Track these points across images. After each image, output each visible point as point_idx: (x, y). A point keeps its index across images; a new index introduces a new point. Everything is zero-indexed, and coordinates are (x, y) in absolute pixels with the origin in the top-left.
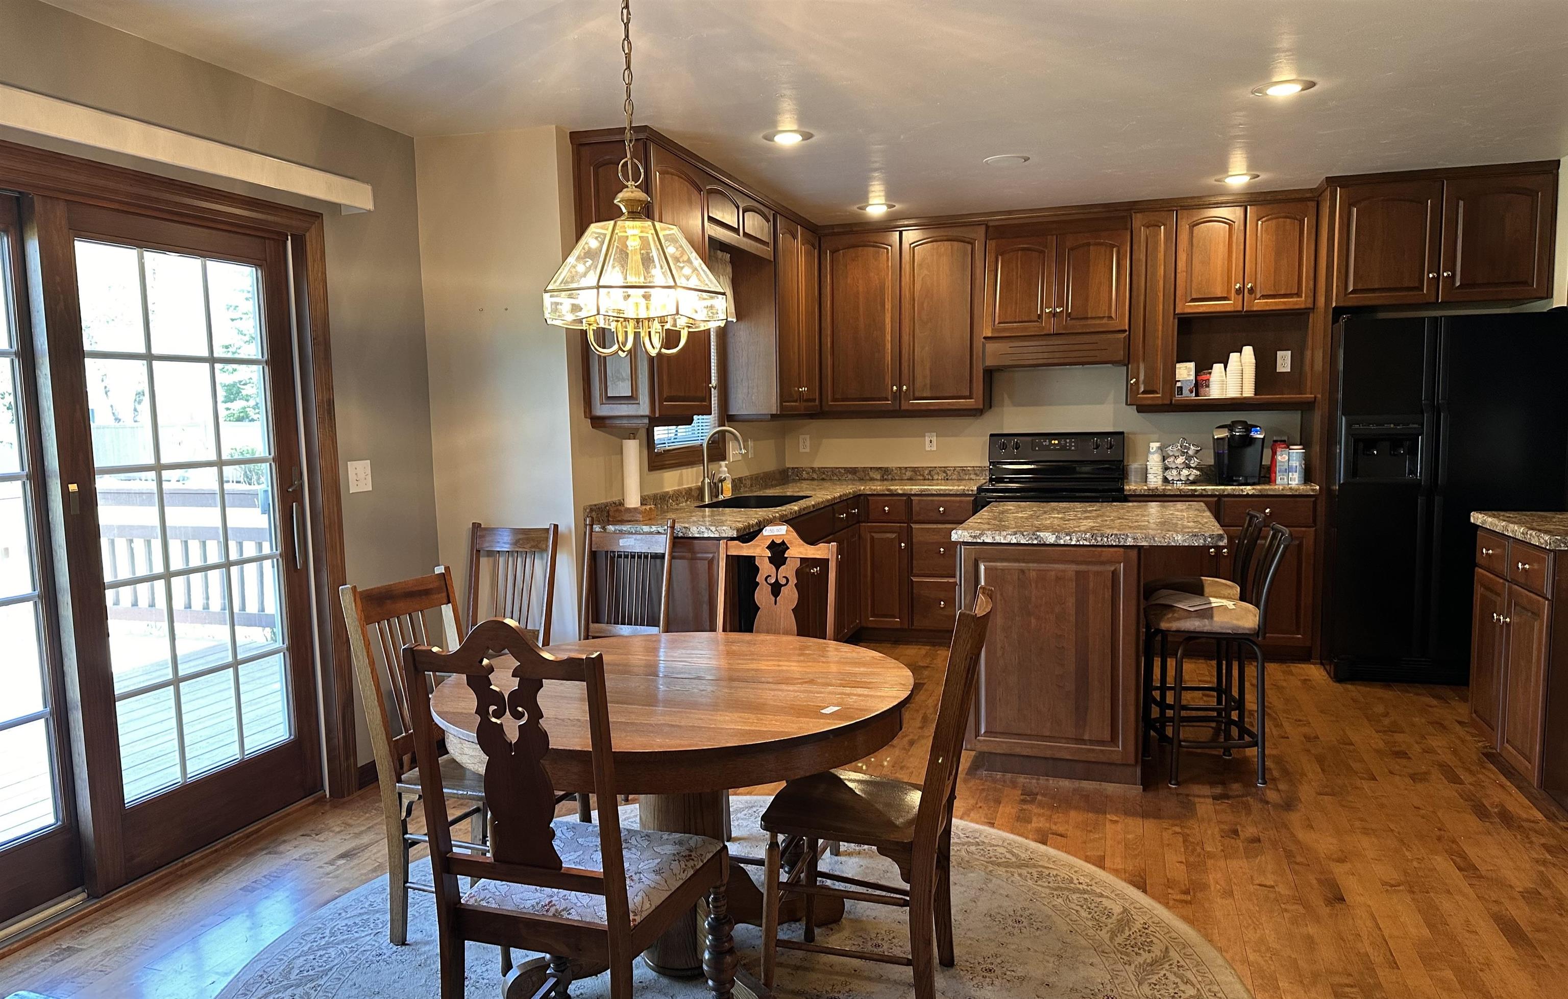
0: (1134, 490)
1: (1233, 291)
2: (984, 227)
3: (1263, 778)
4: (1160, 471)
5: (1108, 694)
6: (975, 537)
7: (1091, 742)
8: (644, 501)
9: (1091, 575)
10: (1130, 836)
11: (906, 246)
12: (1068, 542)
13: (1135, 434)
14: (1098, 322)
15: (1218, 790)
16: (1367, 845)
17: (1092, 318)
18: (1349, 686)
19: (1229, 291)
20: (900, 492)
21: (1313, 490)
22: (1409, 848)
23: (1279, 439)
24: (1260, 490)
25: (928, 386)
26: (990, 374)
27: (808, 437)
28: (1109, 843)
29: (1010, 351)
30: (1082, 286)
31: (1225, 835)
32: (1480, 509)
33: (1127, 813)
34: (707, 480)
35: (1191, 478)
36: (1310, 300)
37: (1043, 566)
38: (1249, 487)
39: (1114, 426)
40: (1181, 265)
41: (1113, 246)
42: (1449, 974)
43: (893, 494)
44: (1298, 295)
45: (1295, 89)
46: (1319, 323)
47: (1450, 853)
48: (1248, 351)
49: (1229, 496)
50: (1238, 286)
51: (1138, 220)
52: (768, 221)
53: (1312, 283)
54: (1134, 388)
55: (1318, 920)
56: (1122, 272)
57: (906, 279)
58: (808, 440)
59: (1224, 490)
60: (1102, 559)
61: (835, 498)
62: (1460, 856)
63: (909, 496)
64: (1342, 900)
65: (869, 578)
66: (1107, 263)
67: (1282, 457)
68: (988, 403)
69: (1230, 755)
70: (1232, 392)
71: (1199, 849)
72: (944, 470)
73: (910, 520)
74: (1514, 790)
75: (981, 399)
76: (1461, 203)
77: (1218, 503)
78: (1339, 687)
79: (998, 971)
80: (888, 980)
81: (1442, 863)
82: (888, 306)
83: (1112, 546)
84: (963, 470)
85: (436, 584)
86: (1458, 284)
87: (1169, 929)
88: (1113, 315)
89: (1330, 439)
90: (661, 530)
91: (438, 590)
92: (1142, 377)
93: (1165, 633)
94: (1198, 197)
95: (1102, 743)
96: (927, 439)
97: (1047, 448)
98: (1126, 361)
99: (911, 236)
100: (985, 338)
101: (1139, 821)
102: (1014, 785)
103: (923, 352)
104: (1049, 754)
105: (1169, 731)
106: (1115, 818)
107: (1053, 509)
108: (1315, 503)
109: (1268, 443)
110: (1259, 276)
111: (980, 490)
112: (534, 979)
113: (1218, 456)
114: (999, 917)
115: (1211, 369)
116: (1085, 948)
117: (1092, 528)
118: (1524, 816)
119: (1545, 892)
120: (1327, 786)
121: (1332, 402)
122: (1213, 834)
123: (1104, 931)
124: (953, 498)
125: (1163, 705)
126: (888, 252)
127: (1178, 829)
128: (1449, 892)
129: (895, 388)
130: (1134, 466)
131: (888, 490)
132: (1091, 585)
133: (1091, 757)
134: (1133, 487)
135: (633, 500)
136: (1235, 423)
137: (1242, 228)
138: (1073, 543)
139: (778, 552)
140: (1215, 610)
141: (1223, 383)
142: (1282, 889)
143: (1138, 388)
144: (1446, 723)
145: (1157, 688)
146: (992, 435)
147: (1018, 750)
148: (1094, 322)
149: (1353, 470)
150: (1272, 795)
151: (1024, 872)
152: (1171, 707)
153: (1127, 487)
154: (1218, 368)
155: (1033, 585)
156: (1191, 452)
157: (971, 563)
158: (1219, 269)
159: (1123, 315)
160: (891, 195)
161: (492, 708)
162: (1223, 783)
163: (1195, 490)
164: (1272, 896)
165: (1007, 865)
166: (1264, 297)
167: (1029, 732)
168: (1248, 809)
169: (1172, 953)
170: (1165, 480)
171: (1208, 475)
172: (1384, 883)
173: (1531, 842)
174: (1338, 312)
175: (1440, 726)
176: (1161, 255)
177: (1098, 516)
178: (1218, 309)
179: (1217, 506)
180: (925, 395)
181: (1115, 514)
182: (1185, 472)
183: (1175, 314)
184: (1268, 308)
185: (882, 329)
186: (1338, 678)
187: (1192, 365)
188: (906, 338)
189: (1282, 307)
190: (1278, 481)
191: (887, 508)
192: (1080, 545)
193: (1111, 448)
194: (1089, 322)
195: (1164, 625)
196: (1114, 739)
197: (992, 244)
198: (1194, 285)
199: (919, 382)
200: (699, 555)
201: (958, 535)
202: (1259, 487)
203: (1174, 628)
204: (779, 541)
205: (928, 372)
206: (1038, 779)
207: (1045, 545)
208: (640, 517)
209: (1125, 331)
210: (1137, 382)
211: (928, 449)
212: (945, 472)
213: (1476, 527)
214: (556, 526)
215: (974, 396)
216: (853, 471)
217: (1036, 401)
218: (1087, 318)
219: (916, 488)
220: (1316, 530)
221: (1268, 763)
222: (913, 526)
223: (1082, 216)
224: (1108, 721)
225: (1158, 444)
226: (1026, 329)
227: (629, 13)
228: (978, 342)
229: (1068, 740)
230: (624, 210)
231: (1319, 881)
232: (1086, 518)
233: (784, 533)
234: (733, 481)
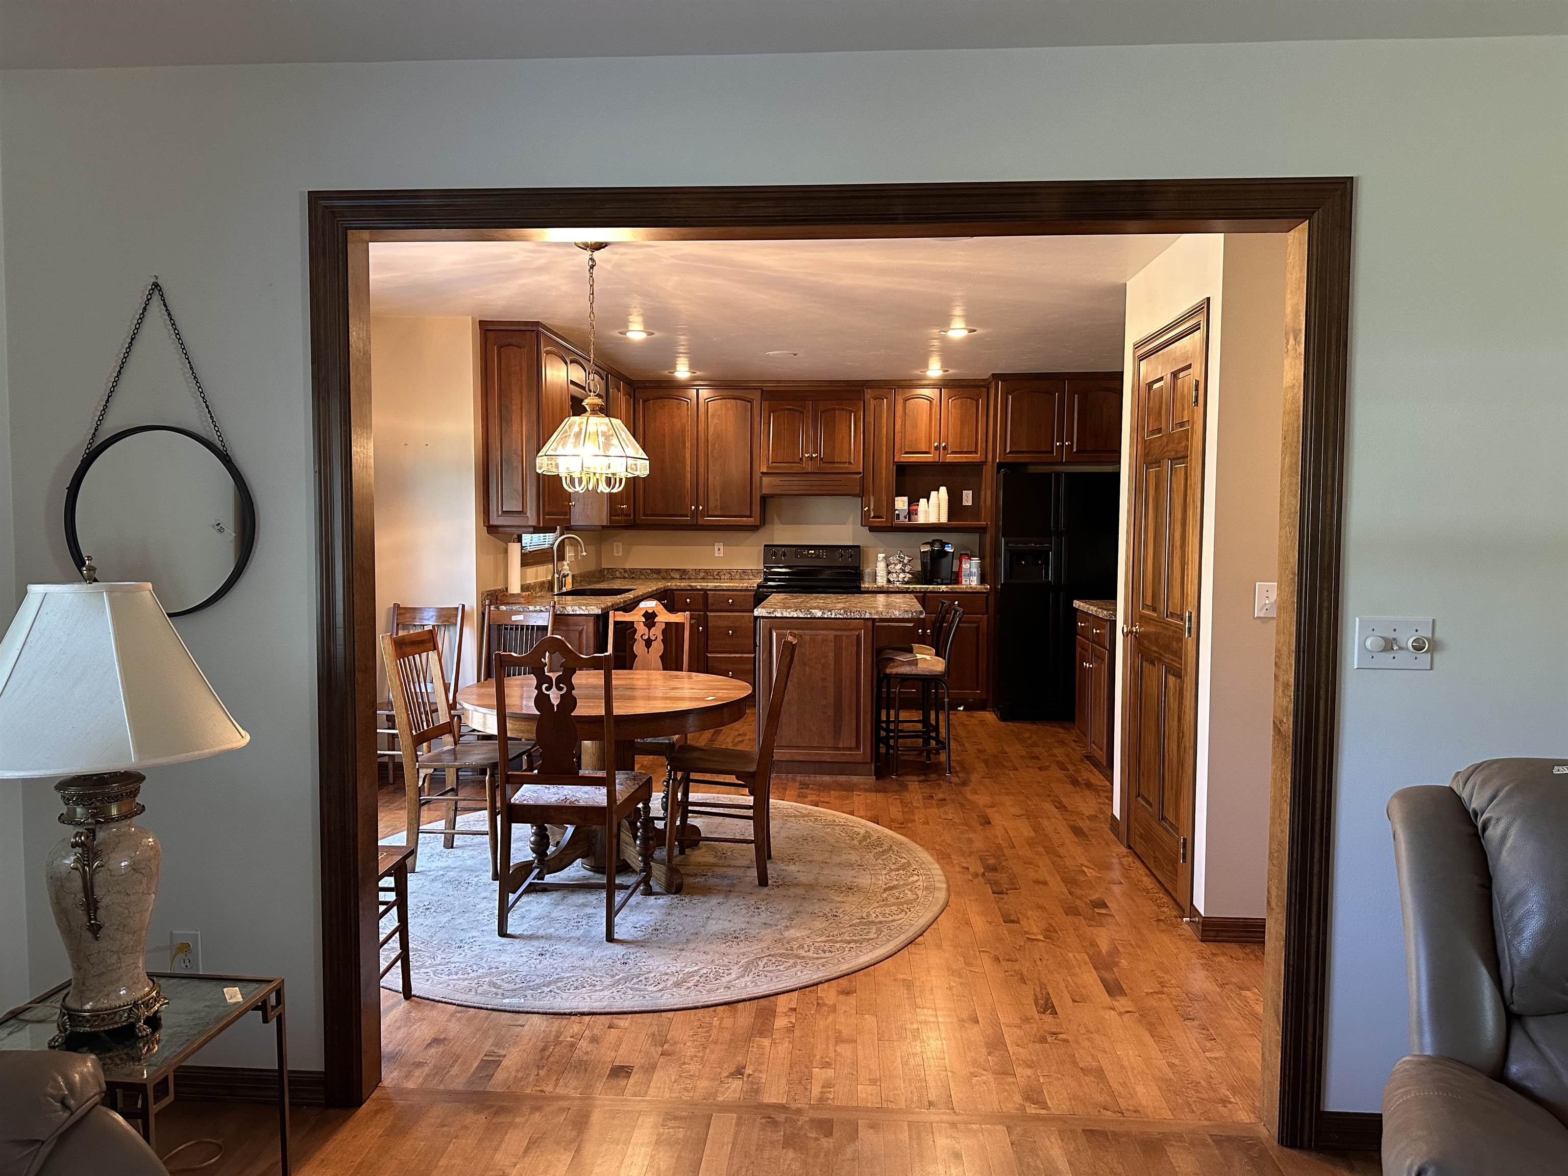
0: (868, 588)
1: (933, 448)
2: (760, 391)
3: (949, 770)
4: (885, 573)
5: (854, 716)
6: (770, 613)
7: (844, 749)
8: (524, 588)
9: (844, 638)
10: (869, 801)
11: (701, 401)
12: (830, 616)
13: (867, 547)
14: (842, 465)
15: (922, 778)
16: (1007, 800)
17: (837, 463)
18: (1010, 723)
19: (930, 448)
20: (699, 587)
21: (986, 589)
22: (1030, 800)
23: (965, 552)
24: (951, 589)
25: (719, 507)
26: (764, 499)
27: (620, 544)
28: (856, 804)
29: (780, 483)
30: (830, 437)
31: (924, 798)
32: (1078, 599)
33: (866, 790)
34: (556, 576)
35: (906, 580)
36: (984, 456)
37: (813, 632)
38: (944, 586)
39: (853, 541)
40: (898, 427)
41: (851, 412)
42: (1041, 849)
43: (694, 589)
44: (976, 452)
45: (965, 333)
46: (989, 472)
47: (1053, 801)
48: (943, 490)
49: (931, 592)
50: (936, 444)
51: (868, 394)
52: (603, 379)
53: (984, 445)
54: (867, 513)
55: (975, 831)
56: (858, 431)
57: (702, 426)
58: (621, 546)
59: (927, 588)
60: (851, 627)
61: (653, 591)
62: (1059, 802)
63: (705, 591)
64: (990, 823)
65: (674, 655)
66: (848, 423)
67: (966, 566)
68: (763, 521)
69: (930, 760)
70: (933, 520)
71: (909, 805)
72: (730, 572)
73: (706, 608)
74: (1097, 773)
75: (759, 518)
76: (1076, 396)
77: (924, 597)
78: (1003, 724)
79: (797, 859)
80: (734, 866)
81: (1048, 806)
82: (688, 445)
83: (856, 618)
84: (744, 572)
85: (427, 637)
86: (1075, 450)
87: (892, 838)
88: (852, 462)
89: (996, 554)
90: (543, 609)
91: (428, 641)
92: (872, 507)
93: (888, 676)
94: (909, 380)
95: (850, 749)
96: (716, 548)
97: (806, 556)
98: (862, 494)
99: (704, 393)
100: (762, 473)
101: (874, 794)
102: (794, 780)
103: (715, 480)
104: (817, 758)
105: (892, 742)
106: (859, 793)
107: (817, 598)
108: (987, 597)
109: (957, 555)
110: (950, 438)
111: (759, 586)
112: (523, 872)
113: (923, 564)
114: (794, 839)
115: (919, 501)
116: (845, 848)
117: (843, 608)
118: (1099, 784)
119: (1101, 816)
120: (988, 774)
121: (997, 525)
122: (918, 799)
123: (856, 840)
124: (739, 593)
125: (887, 730)
126: (688, 404)
127: (897, 797)
128: (1049, 818)
129: (693, 507)
130: (868, 570)
131: (689, 586)
132: (844, 645)
133: (844, 759)
134: (866, 585)
135: (515, 588)
136: (934, 541)
137: (939, 404)
138: (833, 616)
139: (650, 618)
140: (919, 661)
141: (927, 512)
142: (956, 820)
143: (870, 515)
144: (1066, 741)
145: (884, 722)
146: (765, 546)
147: (797, 758)
148: (838, 465)
149: (1009, 574)
150: (955, 780)
151: (806, 819)
152: (892, 731)
153: (862, 586)
154: (923, 501)
155: (807, 645)
156: (905, 561)
157: (767, 631)
158: (923, 435)
159: (859, 461)
160: (693, 366)
161: (544, 686)
162: (925, 775)
163: (909, 588)
164: (951, 823)
165: (795, 816)
166: (953, 453)
167: (804, 745)
168: (940, 786)
169: (894, 847)
170: (889, 581)
171: (917, 578)
172: (1013, 815)
173: (1100, 796)
174: (1000, 465)
175: (1062, 743)
176: (884, 420)
177: (847, 602)
178: (923, 460)
179: (923, 598)
180: (716, 513)
181: (857, 600)
182: (902, 575)
183: (894, 462)
184: (955, 461)
185: (684, 462)
186: (1003, 718)
187: (906, 499)
188: (702, 470)
189: (965, 460)
190: (964, 582)
191: (688, 600)
192: (837, 618)
193: (851, 556)
194: (836, 465)
195: (888, 671)
196: (858, 747)
197: (766, 404)
198: (907, 442)
199: (712, 504)
200: (571, 628)
201: (758, 612)
202: (950, 586)
203: (894, 673)
204: (650, 611)
205: (718, 497)
206: (809, 777)
207: (815, 618)
208: (522, 600)
209: (860, 473)
210: (869, 510)
211: (716, 555)
212: (730, 573)
213: (1076, 610)
214: (463, 606)
215: (754, 515)
216: (658, 571)
217: (797, 521)
218: (834, 463)
219: (711, 585)
220: (988, 617)
221: (952, 764)
222: (709, 614)
223: (830, 388)
224: (854, 734)
225: (883, 555)
226: (791, 468)
227: (593, 297)
228: (756, 477)
229: (829, 748)
230: (588, 409)
231: (978, 816)
232: (839, 603)
233: (654, 605)
234: (573, 576)
